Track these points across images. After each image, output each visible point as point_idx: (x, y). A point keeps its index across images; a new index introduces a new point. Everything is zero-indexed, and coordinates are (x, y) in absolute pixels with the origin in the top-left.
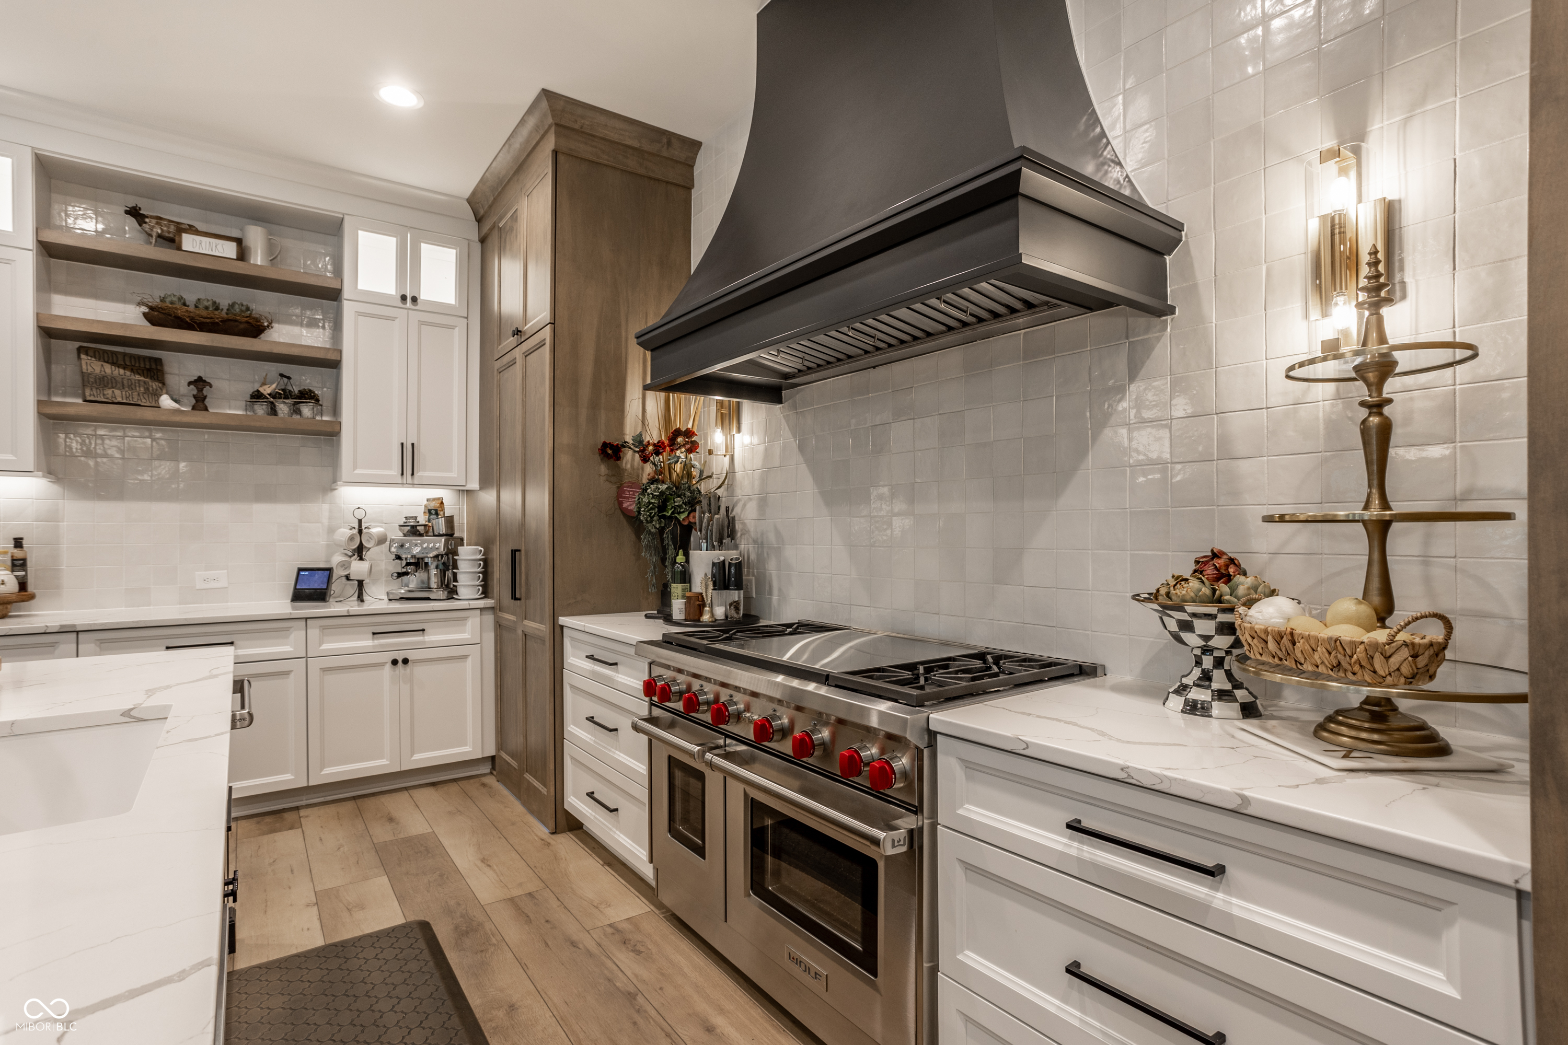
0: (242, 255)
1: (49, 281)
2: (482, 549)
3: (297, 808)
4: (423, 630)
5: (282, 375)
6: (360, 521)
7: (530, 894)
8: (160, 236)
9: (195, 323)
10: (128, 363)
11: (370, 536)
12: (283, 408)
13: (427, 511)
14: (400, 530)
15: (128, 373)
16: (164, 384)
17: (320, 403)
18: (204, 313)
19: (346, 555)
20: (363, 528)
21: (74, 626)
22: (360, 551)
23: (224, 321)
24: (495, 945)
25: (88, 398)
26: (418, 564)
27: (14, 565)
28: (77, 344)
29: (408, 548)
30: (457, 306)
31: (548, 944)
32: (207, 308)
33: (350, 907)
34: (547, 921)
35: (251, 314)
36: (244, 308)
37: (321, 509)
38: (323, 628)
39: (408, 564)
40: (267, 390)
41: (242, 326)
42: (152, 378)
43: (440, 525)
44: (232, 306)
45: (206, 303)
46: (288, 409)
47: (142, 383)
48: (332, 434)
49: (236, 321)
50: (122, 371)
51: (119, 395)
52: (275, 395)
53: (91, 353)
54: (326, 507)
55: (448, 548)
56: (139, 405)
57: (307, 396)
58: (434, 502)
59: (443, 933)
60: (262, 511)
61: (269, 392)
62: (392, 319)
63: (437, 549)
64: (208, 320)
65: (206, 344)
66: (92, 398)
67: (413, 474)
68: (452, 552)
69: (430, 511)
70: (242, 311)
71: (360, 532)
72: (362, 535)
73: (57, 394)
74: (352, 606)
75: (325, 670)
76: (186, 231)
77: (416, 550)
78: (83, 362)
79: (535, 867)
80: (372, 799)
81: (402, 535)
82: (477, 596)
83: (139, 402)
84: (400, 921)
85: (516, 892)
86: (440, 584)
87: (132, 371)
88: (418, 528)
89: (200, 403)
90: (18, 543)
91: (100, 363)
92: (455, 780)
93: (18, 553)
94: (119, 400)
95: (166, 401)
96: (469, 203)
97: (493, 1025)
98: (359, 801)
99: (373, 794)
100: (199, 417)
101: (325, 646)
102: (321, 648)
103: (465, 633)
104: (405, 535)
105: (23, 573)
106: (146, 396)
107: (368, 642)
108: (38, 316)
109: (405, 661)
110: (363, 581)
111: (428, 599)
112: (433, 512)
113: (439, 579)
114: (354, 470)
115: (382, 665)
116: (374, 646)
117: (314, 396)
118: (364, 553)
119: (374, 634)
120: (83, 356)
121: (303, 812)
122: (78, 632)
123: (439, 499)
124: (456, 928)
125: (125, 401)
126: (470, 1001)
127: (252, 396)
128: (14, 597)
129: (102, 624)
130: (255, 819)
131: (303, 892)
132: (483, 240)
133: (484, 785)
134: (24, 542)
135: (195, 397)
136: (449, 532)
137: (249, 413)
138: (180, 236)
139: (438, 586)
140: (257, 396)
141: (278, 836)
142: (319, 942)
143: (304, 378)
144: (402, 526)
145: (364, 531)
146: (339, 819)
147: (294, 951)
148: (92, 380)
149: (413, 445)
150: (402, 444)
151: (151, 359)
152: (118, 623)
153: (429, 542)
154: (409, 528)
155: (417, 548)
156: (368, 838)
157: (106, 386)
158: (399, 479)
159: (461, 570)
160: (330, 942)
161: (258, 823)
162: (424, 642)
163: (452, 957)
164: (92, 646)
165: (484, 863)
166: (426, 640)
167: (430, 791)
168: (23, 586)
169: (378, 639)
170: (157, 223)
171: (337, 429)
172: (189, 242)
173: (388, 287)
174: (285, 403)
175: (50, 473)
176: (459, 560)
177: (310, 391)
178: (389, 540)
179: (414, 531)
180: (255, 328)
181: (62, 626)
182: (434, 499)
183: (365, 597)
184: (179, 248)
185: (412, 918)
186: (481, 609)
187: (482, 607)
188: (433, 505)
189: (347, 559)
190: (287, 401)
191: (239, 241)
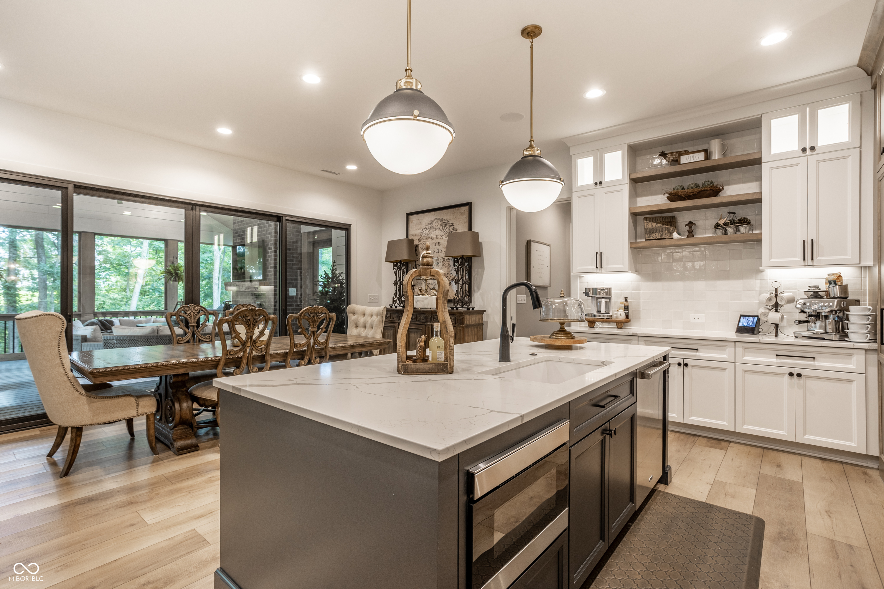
0: (708, 157)
1: (636, 193)
2: (871, 308)
3: (730, 442)
4: (814, 358)
5: (729, 213)
6: (776, 289)
7: (851, 546)
8: (672, 161)
9: (686, 196)
10: (661, 221)
11: (782, 299)
12: (730, 230)
13: (828, 282)
14: (805, 294)
15: (661, 225)
16: (676, 227)
17: (751, 224)
18: (690, 191)
19: (768, 309)
20: (778, 293)
21: (637, 334)
22: (776, 307)
23: (699, 192)
24: (799, 554)
25: (647, 239)
26: (817, 316)
27: (625, 308)
28: (643, 217)
29: (808, 306)
30: (851, 141)
31: (840, 576)
32: (692, 188)
33: (727, 494)
34: (852, 566)
35: (713, 185)
36: (709, 183)
37: (756, 282)
38: (745, 348)
39: (810, 316)
40: (721, 222)
41: (708, 192)
42: (671, 226)
43: (836, 291)
44: (704, 184)
45: (692, 186)
46: (732, 230)
47: (667, 229)
48: (758, 240)
49: (705, 190)
50: (659, 225)
51: (658, 236)
52: (725, 224)
53: (648, 219)
54: (758, 281)
55: (840, 306)
56: (665, 239)
57: (744, 221)
58: (833, 276)
59: (769, 531)
60: (722, 284)
61: (723, 223)
62: (796, 165)
63: (831, 306)
64: (691, 194)
65: (691, 205)
66: (648, 239)
67: (812, 259)
68: (844, 310)
69: (830, 282)
70: (708, 185)
71: (776, 295)
72: (778, 297)
73: (639, 239)
74: (772, 339)
75: (746, 371)
76: (682, 155)
77: (815, 307)
78: (645, 224)
79: (870, 535)
80: (775, 453)
81: (807, 297)
82: (866, 341)
83: (665, 238)
84: (749, 512)
85: (837, 538)
86: (834, 330)
87: (663, 224)
88: (819, 293)
89: (691, 234)
90: (626, 299)
91: (651, 223)
92: (842, 463)
93: (626, 304)
94: (658, 237)
95: (675, 235)
96: (859, 67)
97: (767, 585)
98: (765, 451)
99: (777, 450)
100: (691, 240)
101: (746, 358)
102: (743, 359)
103: (851, 364)
104: (809, 298)
105: (627, 311)
106: (668, 234)
107: (773, 360)
108: (630, 209)
109: (799, 375)
110: (778, 324)
111: (823, 339)
112: (832, 283)
113: (834, 327)
114: (770, 260)
115: (783, 374)
116: (777, 363)
117: (747, 221)
118: (779, 308)
119: (777, 355)
120: (645, 222)
121: (731, 444)
122: (638, 336)
123: (837, 274)
124: (780, 533)
125: (660, 238)
126: (761, 567)
127: (715, 227)
128: (623, 321)
129: (646, 334)
130: (708, 439)
131: (710, 477)
132: (874, 87)
133: (865, 474)
134: (628, 299)
135: (688, 231)
136: (843, 296)
137: (713, 235)
138: (680, 158)
139: (833, 331)
140: (717, 226)
141: (713, 450)
142: (703, 500)
143: (742, 212)
144: (806, 292)
145: (779, 295)
146: (748, 454)
147: (690, 497)
148: (648, 231)
149: (812, 240)
150: (804, 241)
151: (670, 217)
152: (651, 334)
153: (825, 302)
154: (812, 293)
155: (816, 306)
156: (758, 469)
157: (653, 233)
158: (802, 263)
159: (851, 322)
160: (708, 502)
161: (708, 441)
162: (815, 366)
163: (766, 543)
164: (643, 343)
165: (827, 513)
166: (816, 364)
167: (819, 462)
168: (627, 316)
169: (779, 359)
170: (671, 155)
171: (759, 238)
172: (684, 159)
173: (794, 146)
174: (731, 227)
175: (636, 271)
176: (850, 314)
177: (745, 218)
178: (796, 300)
179: (816, 295)
180: (715, 191)
181: (633, 333)
182: (833, 274)
183: (780, 333)
184: (679, 164)
185: (756, 514)
186: (866, 350)
187: (867, 348)
188: (832, 278)
189: (768, 311)
190: (732, 226)
191: (706, 151)
